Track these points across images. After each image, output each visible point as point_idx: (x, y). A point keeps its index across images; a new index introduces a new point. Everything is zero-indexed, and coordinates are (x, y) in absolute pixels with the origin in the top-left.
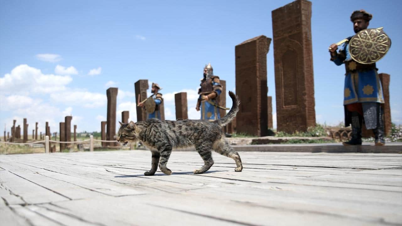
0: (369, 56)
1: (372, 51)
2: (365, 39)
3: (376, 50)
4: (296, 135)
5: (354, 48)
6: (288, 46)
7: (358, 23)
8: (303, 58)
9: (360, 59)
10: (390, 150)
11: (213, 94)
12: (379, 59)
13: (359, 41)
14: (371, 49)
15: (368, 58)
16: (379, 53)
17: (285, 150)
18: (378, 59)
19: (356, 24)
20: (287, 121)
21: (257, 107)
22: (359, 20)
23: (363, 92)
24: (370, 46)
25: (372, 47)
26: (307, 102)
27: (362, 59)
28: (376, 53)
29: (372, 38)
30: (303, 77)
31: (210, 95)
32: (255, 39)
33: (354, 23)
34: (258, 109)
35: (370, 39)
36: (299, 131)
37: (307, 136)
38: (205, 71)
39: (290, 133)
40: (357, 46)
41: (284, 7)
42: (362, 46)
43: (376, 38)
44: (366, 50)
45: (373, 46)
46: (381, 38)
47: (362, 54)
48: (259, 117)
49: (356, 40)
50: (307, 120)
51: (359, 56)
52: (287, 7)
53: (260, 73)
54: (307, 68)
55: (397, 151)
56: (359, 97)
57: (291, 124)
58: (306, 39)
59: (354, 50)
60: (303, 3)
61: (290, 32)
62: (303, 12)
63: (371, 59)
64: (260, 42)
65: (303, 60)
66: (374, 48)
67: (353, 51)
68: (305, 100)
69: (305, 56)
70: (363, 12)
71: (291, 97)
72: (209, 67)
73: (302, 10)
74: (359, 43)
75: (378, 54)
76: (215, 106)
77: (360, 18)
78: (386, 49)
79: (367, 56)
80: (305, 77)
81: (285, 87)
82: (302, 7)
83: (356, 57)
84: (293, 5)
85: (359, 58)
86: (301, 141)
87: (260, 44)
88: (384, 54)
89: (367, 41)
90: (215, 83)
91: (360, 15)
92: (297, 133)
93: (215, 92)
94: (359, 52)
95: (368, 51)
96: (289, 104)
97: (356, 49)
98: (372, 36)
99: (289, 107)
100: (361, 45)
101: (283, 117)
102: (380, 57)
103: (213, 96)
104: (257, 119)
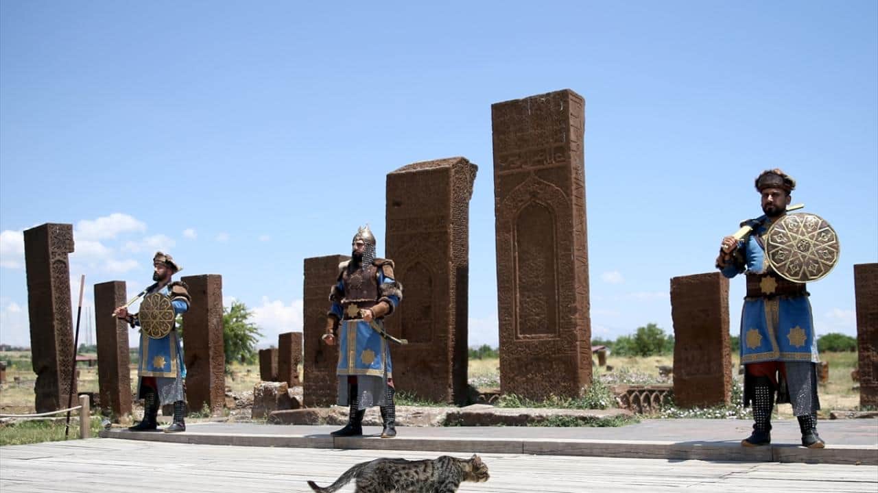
0: (804, 267)
1: (809, 258)
2: (797, 232)
3: (817, 258)
4: (552, 405)
5: (777, 249)
6: (534, 195)
7: (774, 195)
8: (571, 226)
9: (789, 270)
10: (838, 458)
11: (382, 305)
12: (822, 275)
13: (785, 235)
14: (808, 254)
15: (802, 270)
16: (823, 263)
17: (595, 451)
18: (820, 275)
19: (770, 198)
20: (529, 371)
21: (446, 331)
22: (775, 191)
23: (788, 340)
24: (807, 248)
25: (810, 251)
26: (578, 328)
27: (792, 273)
28: (817, 262)
29: (809, 233)
30: (572, 270)
31: (376, 308)
32: (446, 165)
33: (765, 196)
34: (451, 336)
35: (806, 234)
36: (559, 395)
37: (579, 407)
38: (359, 245)
39: (536, 398)
40: (781, 246)
41: (525, 101)
42: (792, 246)
43: (815, 233)
44: (800, 255)
45: (812, 249)
46: (823, 234)
47: (792, 262)
48: (451, 356)
49: (780, 232)
50: (580, 371)
51: (787, 266)
52: (533, 101)
53: (454, 250)
54: (579, 250)
55: (852, 459)
56: (781, 350)
57: (539, 377)
58: (577, 184)
59: (778, 251)
60: (572, 100)
61: (540, 162)
62: (571, 122)
63: (808, 274)
64: (456, 172)
65: (571, 233)
66: (812, 253)
67: (774, 255)
68: (576, 325)
69: (575, 221)
70: (782, 176)
71: (537, 315)
72: (366, 235)
73: (570, 115)
74: (785, 239)
75: (821, 265)
76: (382, 334)
77: (778, 187)
78: (833, 257)
79: (801, 268)
80: (576, 270)
81: (523, 289)
82: (571, 111)
83: (780, 266)
84: (548, 101)
85: (786, 269)
86: (580, 422)
87: (457, 179)
88: (832, 266)
89: (801, 238)
90: (384, 277)
91: (777, 181)
92: (555, 398)
93: (387, 302)
94: (787, 258)
95: (804, 257)
96: (532, 330)
97: (781, 250)
98: (808, 228)
99: (533, 338)
100: (789, 243)
101: (518, 359)
102: (823, 272)
103: (382, 310)
104: (447, 362)
